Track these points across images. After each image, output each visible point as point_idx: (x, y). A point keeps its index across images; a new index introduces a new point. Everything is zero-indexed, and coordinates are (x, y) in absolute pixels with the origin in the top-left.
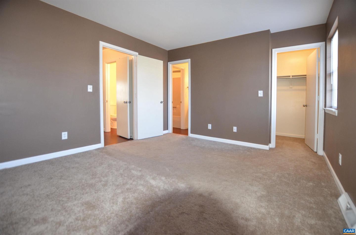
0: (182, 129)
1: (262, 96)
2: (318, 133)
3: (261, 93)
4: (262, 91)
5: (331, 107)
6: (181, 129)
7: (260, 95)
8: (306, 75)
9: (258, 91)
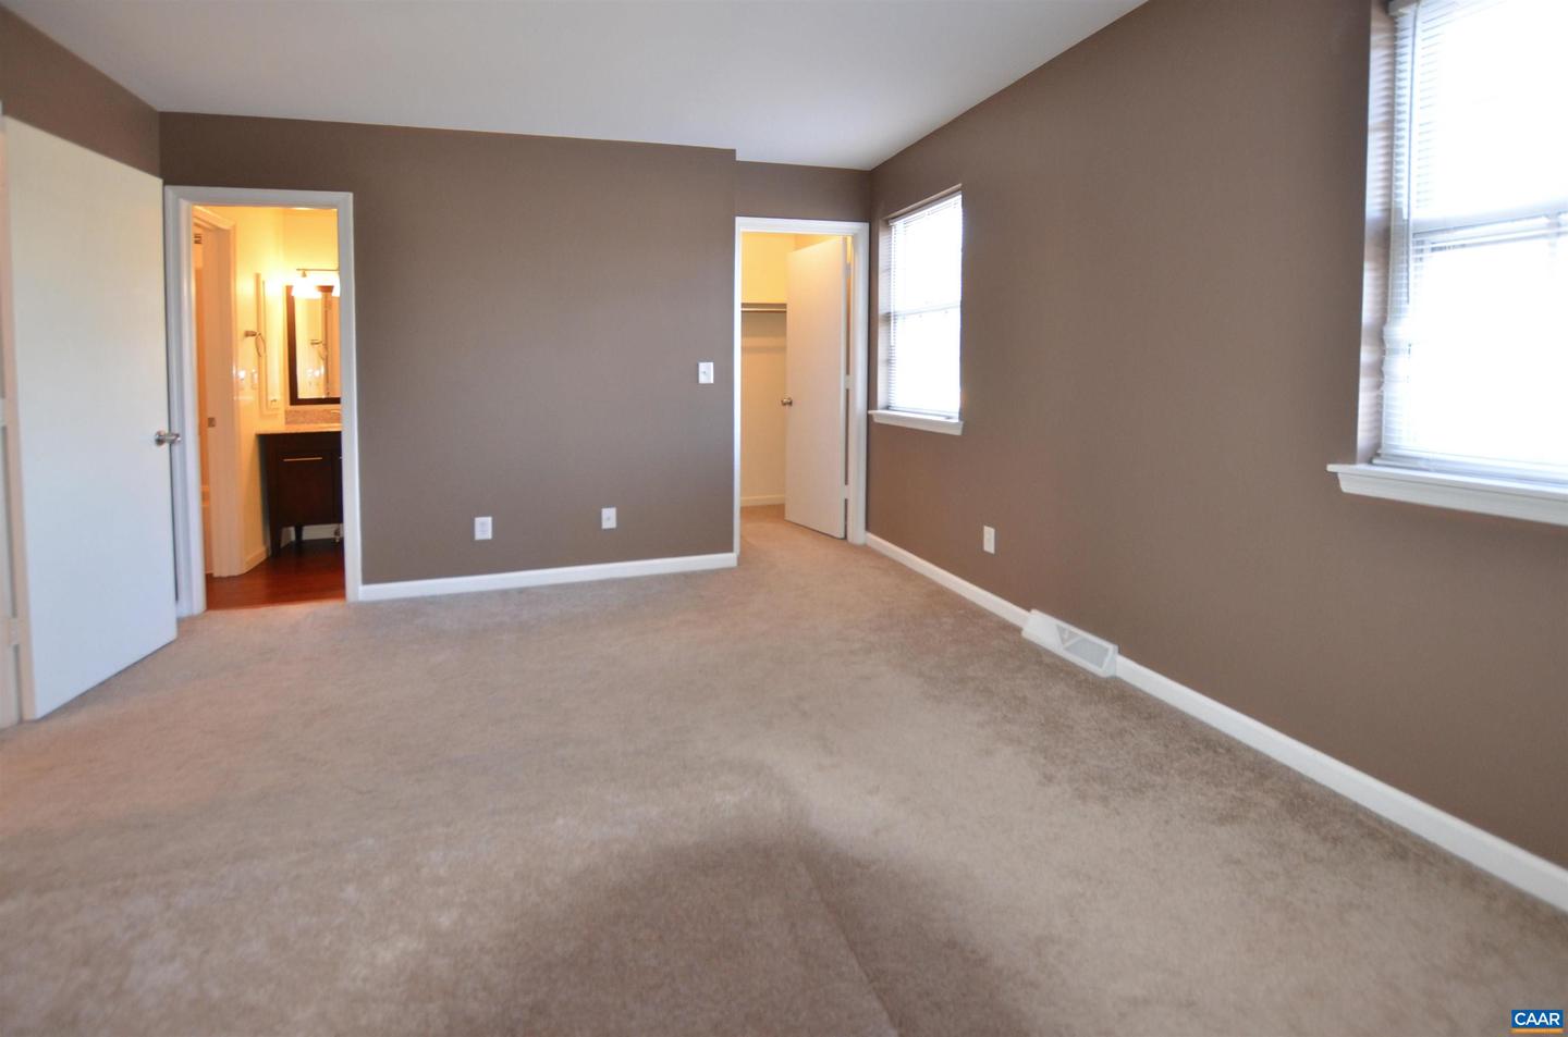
0: (225, 574)
1: (712, 381)
2: (846, 482)
3: (709, 368)
4: (712, 364)
5: (888, 408)
6: (221, 579)
7: (703, 379)
8: (784, 305)
9: (697, 366)
